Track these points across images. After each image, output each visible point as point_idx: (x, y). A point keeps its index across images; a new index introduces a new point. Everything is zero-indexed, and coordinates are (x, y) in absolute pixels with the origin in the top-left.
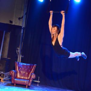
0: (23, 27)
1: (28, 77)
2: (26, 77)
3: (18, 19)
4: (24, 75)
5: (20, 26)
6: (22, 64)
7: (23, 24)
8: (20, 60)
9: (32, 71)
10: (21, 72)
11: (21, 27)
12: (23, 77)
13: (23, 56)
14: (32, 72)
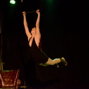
2: (11, 84)
9: (16, 77)
10: (6, 80)
12: (8, 85)
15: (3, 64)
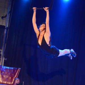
0: (6, 27)
1: (11, 81)
2: (9, 82)
3: (1, 18)
4: (7, 80)
5: (3, 26)
6: (5, 67)
7: (6, 23)
8: (3, 64)
9: (16, 75)
10: (4, 76)
11: (5, 26)
12: (5, 82)
13: (6, 59)
14: (15, 77)
15: (5, 60)
